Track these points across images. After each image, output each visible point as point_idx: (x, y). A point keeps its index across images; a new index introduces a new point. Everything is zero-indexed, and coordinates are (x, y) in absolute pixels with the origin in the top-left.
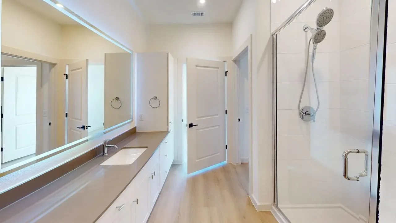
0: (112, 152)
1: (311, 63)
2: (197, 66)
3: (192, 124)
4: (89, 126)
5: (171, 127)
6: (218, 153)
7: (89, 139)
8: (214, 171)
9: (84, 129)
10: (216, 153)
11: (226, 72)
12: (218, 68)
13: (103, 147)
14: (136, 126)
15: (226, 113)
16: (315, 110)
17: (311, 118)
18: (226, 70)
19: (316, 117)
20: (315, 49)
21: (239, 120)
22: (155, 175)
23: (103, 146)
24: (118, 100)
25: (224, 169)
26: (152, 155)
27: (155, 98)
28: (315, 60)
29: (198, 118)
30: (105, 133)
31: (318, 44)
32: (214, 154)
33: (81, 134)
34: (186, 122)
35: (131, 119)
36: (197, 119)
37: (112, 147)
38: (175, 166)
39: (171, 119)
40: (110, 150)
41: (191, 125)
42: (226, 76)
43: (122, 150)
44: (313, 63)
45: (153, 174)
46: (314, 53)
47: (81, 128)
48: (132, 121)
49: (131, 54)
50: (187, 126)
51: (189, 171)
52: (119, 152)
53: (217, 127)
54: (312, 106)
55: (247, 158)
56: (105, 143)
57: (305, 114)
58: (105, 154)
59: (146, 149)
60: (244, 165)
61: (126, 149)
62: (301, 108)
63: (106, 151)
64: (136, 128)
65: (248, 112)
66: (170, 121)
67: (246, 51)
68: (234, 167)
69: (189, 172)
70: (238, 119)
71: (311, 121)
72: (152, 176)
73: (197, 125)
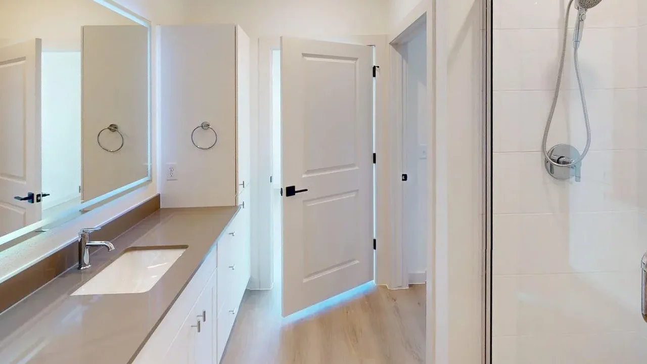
0: (103, 259)
1: (573, 49)
2: (304, 55)
3: (293, 187)
4: (44, 195)
5: (244, 195)
6: (354, 260)
7: (45, 227)
8: (346, 308)
9: (33, 202)
10: (350, 261)
11: (374, 68)
12: (356, 59)
13: (79, 247)
14: (158, 192)
15: (375, 162)
16: (581, 154)
17: (572, 171)
18: (374, 64)
19: (582, 168)
20: (581, 20)
21: (405, 177)
22: (204, 320)
23: (80, 244)
24: (115, 131)
25: (369, 301)
26: (199, 266)
27: (205, 126)
28: (581, 42)
29: (308, 172)
30: (84, 211)
31: (589, 10)
32: (345, 263)
33: (25, 213)
34: (278, 184)
35: (147, 176)
36: (304, 176)
37: (100, 249)
38: (252, 295)
39: (244, 175)
40: (96, 254)
41: (291, 191)
42: (374, 75)
43: (125, 254)
44: (576, 49)
45: (201, 319)
46: (578, 27)
47: (25, 199)
48: (150, 181)
49: (147, 28)
50: (282, 193)
51: (288, 309)
52: (118, 260)
53: (353, 195)
54: (572, 144)
55: (424, 272)
56: (83, 236)
57: (558, 162)
58: (85, 265)
59: (184, 250)
60: (416, 289)
61: (136, 253)
62: (548, 148)
63: (86, 258)
64: (158, 198)
65: (425, 158)
66: (240, 182)
67: (420, 23)
68: (392, 296)
69: (286, 312)
70: (403, 175)
71: (571, 180)
72: (199, 322)
73: (306, 190)
